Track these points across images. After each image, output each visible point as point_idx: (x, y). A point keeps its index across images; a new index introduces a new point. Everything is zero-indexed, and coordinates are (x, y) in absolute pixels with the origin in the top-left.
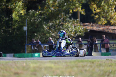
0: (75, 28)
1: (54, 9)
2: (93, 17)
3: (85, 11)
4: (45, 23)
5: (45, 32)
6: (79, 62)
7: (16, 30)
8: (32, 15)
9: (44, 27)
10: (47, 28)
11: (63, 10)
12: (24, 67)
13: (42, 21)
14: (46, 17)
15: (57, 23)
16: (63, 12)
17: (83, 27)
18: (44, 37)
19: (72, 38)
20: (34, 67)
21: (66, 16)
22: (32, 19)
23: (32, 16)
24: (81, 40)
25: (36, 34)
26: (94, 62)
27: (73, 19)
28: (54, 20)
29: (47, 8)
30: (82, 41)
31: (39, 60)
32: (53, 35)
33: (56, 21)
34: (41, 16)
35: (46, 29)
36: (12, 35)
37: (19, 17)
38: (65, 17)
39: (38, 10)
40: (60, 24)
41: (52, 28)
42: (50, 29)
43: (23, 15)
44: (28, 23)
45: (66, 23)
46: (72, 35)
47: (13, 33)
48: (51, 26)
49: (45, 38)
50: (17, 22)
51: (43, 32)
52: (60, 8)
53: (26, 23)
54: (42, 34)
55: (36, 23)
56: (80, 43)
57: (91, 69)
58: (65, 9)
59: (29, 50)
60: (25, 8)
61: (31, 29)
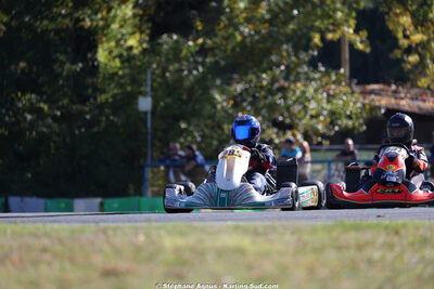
0: (332, 104)
1: (252, 33)
2: (400, 61)
3: (368, 38)
4: (218, 82)
5: (220, 115)
6: (345, 229)
7: (107, 111)
8: (171, 52)
9: (214, 99)
10: (225, 104)
11: (286, 35)
12: (138, 249)
13: (210, 76)
14: (223, 63)
15: (265, 83)
16: (287, 42)
17: (361, 99)
18: (216, 136)
19: (319, 139)
20: (177, 250)
21: (296, 55)
22: (171, 68)
23: (171, 56)
24: (352, 148)
25: (183, 126)
26: (403, 232)
27: (323, 69)
28: (254, 73)
29: (225, 26)
30: (356, 152)
31: (195, 224)
33: (258, 77)
34: (206, 56)
35: (223, 107)
36: (95, 129)
37: (122, 62)
38: (293, 62)
39: (194, 31)
40: (276, 85)
41: (245, 104)
42: (237, 106)
43: (136, 51)
44: (155, 85)
45: (299, 85)
46: (320, 127)
47: (99, 122)
48: (241, 94)
49: (218, 140)
50: (116, 78)
51: (212, 117)
52: (276, 29)
53: (149, 82)
54: (206, 126)
55: (187, 83)
56: (349, 158)
57: (390, 256)
58: (293, 30)
59: (159, 186)
60: (144, 27)
61: (167, 107)
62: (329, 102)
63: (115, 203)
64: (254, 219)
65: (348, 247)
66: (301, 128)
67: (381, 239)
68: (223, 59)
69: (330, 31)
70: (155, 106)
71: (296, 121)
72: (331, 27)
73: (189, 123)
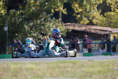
1: (35, 9)
2: (75, 17)
3: (67, 10)
4: (26, 23)
5: (26, 32)
6: (61, 62)
8: (13, 14)
9: (25, 27)
10: (28, 29)
11: (44, 10)
12: (4, 68)
14: (27, 17)
15: (38, 23)
16: (45, 12)
17: (65, 27)
20: (15, 69)
21: (47, 15)
22: (13, 19)
23: (13, 16)
25: (16, 35)
26: (76, 63)
27: (54, 19)
28: (36, 20)
29: (28, 8)
32: (34, 36)
33: (37, 21)
34: (23, 16)
35: (27, 29)
38: (46, 17)
39: (19, 9)
40: (42, 23)
41: (33, 29)
42: (31, 29)
43: (3, 14)
44: (9, 23)
45: (48, 23)
48: (32, 26)
51: (24, 32)
52: (41, 8)
53: (7, 23)
54: (23, 34)
55: (17, 23)
57: (73, 70)
58: (46, 8)
59: (10, 51)
60: (6, 8)
61: (12, 29)
65: (61, 68)
66: (48, 35)
68: (27, 16)
70: (9, 29)
71: (47, 33)
72: (56, 8)
73: (18, 34)
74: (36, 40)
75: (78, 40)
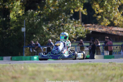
1: (54, 9)
2: (96, 18)
3: (87, 11)
4: (44, 23)
5: (44, 33)
6: (81, 65)
7: (13, 32)
9: (43, 28)
10: (46, 30)
11: (63, 10)
12: (22, 71)
14: (45, 18)
15: (57, 24)
16: (64, 12)
17: (85, 28)
18: (43, 39)
19: (73, 40)
20: (33, 71)
21: (66, 16)
22: (31, 19)
23: (31, 16)
25: (34, 36)
26: (97, 66)
27: (74, 20)
28: (55, 21)
29: (46, 8)
30: (83, 43)
31: (38, 64)
32: (53, 37)
34: (41, 16)
36: (9, 37)
37: (17, 18)
38: (65, 18)
39: (37, 9)
40: (61, 24)
41: (52, 30)
42: (49, 30)
43: (21, 15)
44: (26, 24)
45: (67, 24)
46: (73, 36)
47: (10, 35)
48: (51, 27)
49: (44, 40)
50: (15, 22)
51: (42, 33)
52: (61, 8)
53: (25, 23)
54: (41, 36)
55: (35, 24)
56: (81, 45)
57: (93, 73)
58: (65, 9)
59: (28, 53)
60: (23, 8)
61: (29, 30)
62: (76, 29)
63: (15, 58)
64: (55, 62)
65: (81, 70)
67: (91, 68)
68: (46, 17)
69: (76, 9)
70: (26, 30)
73: (36, 35)
74: (54, 42)
75: (99, 42)
